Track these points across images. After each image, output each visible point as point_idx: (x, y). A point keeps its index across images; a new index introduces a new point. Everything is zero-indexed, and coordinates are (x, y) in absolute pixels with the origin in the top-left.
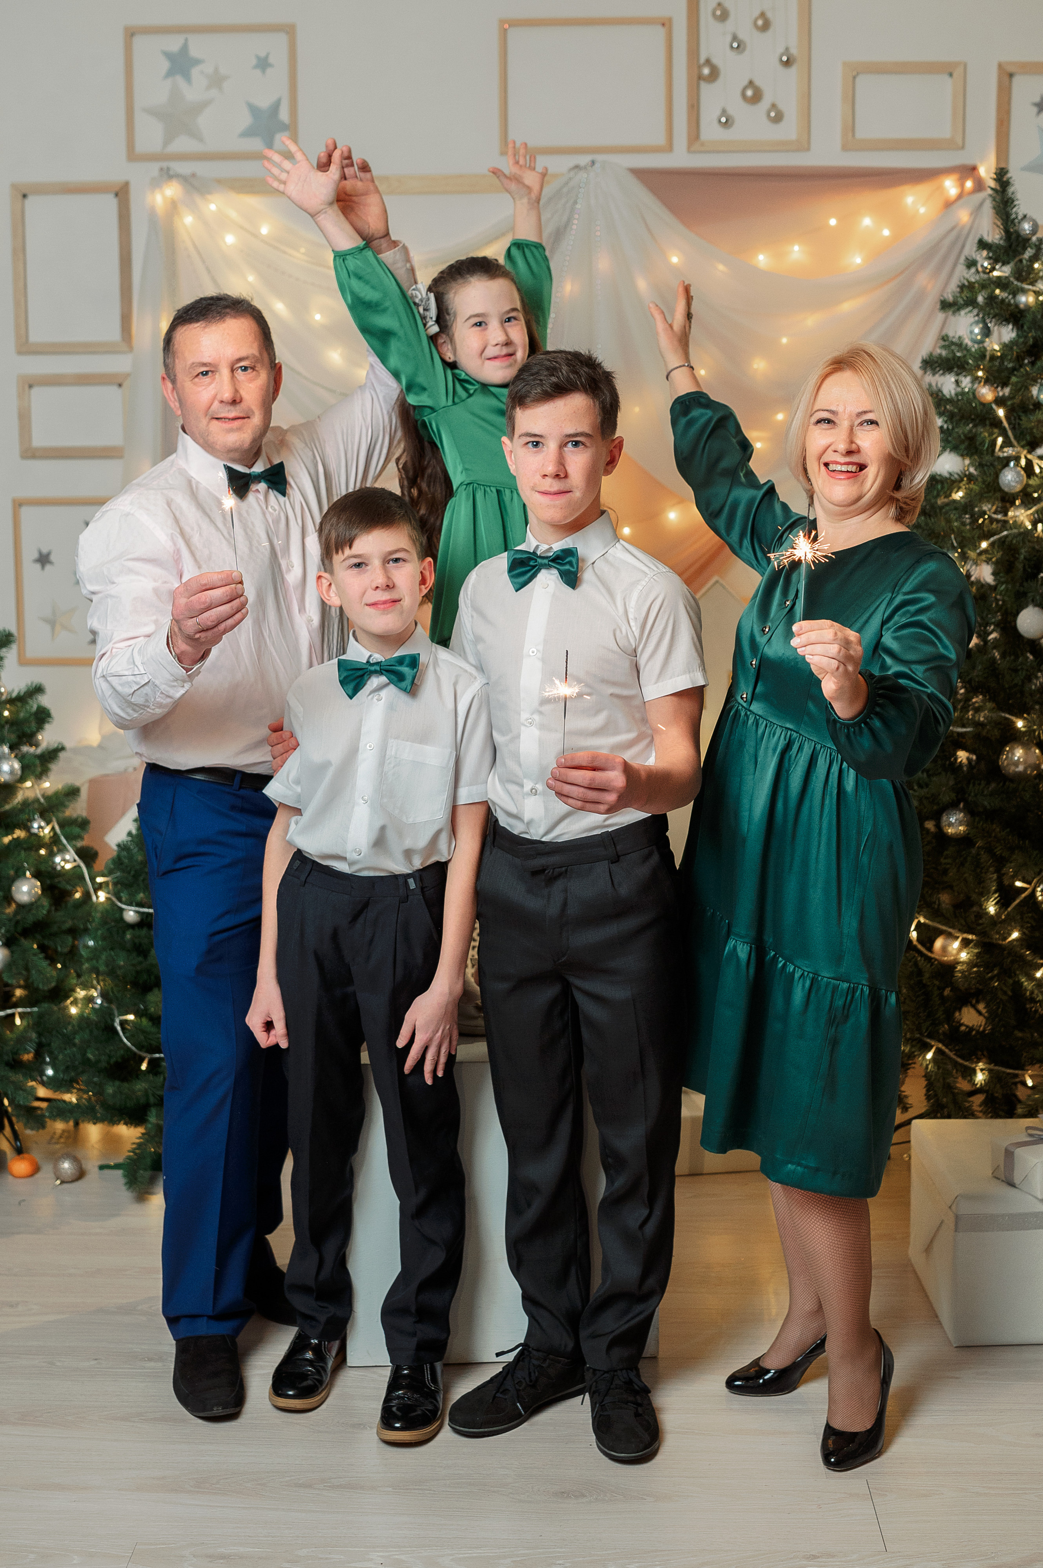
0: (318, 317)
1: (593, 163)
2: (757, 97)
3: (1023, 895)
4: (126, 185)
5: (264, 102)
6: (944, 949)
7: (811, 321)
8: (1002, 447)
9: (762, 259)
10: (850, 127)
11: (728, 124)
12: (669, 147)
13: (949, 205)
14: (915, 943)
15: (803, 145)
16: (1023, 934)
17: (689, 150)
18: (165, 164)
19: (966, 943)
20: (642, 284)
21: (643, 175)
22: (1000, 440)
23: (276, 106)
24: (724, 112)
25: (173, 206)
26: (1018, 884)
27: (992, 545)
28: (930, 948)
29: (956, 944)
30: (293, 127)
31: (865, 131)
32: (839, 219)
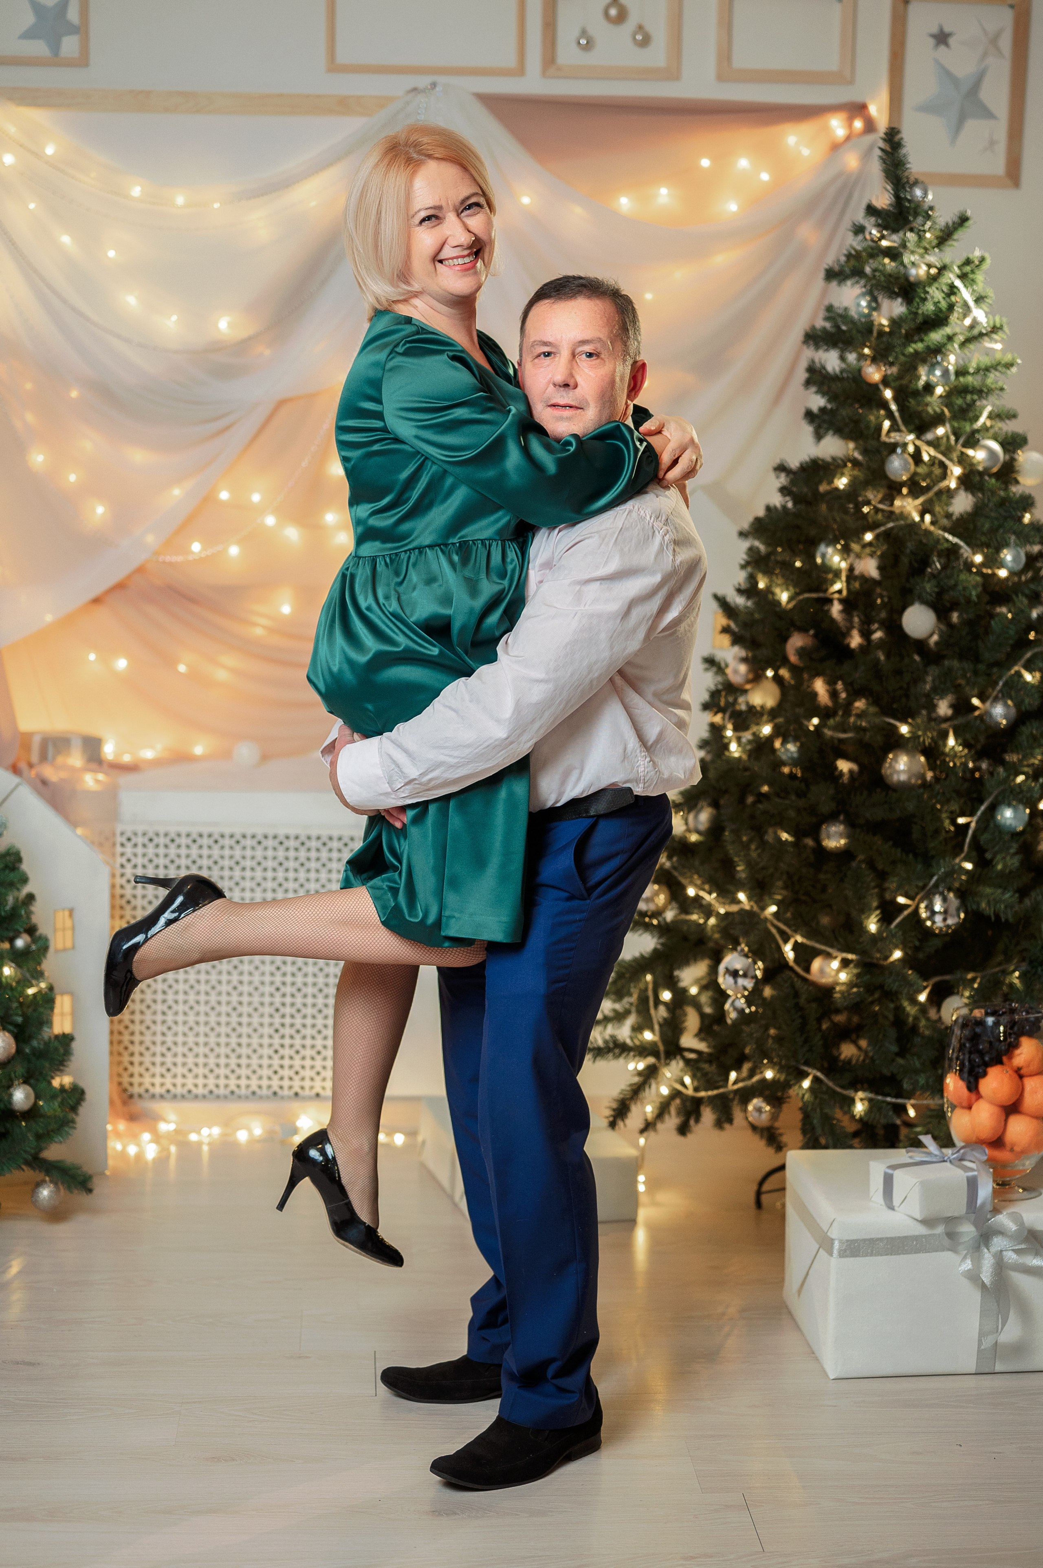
0: (111, 254)
1: (434, 85)
2: (622, 16)
3: (906, 913)
6: (822, 971)
7: (680, 275)
8: (889, 431)
9: (624, 202)
10: (725, 55)
11: (588, 46)
12: (520, 70)
13: (836, 147)
14: (791, 963)
15: (672, 73)
16: (906, 954)
17: (544, 74)
19: (845, 963)
21: (492, 102)
22: (887, 424)
23: (64, 6)
24: (584, 33)
26: (901, 900)
27: (877, 537)
28: (807, 969)
29: (835, 964)
30: (82, 30)
31: (741, 60)
32: (713, 159)
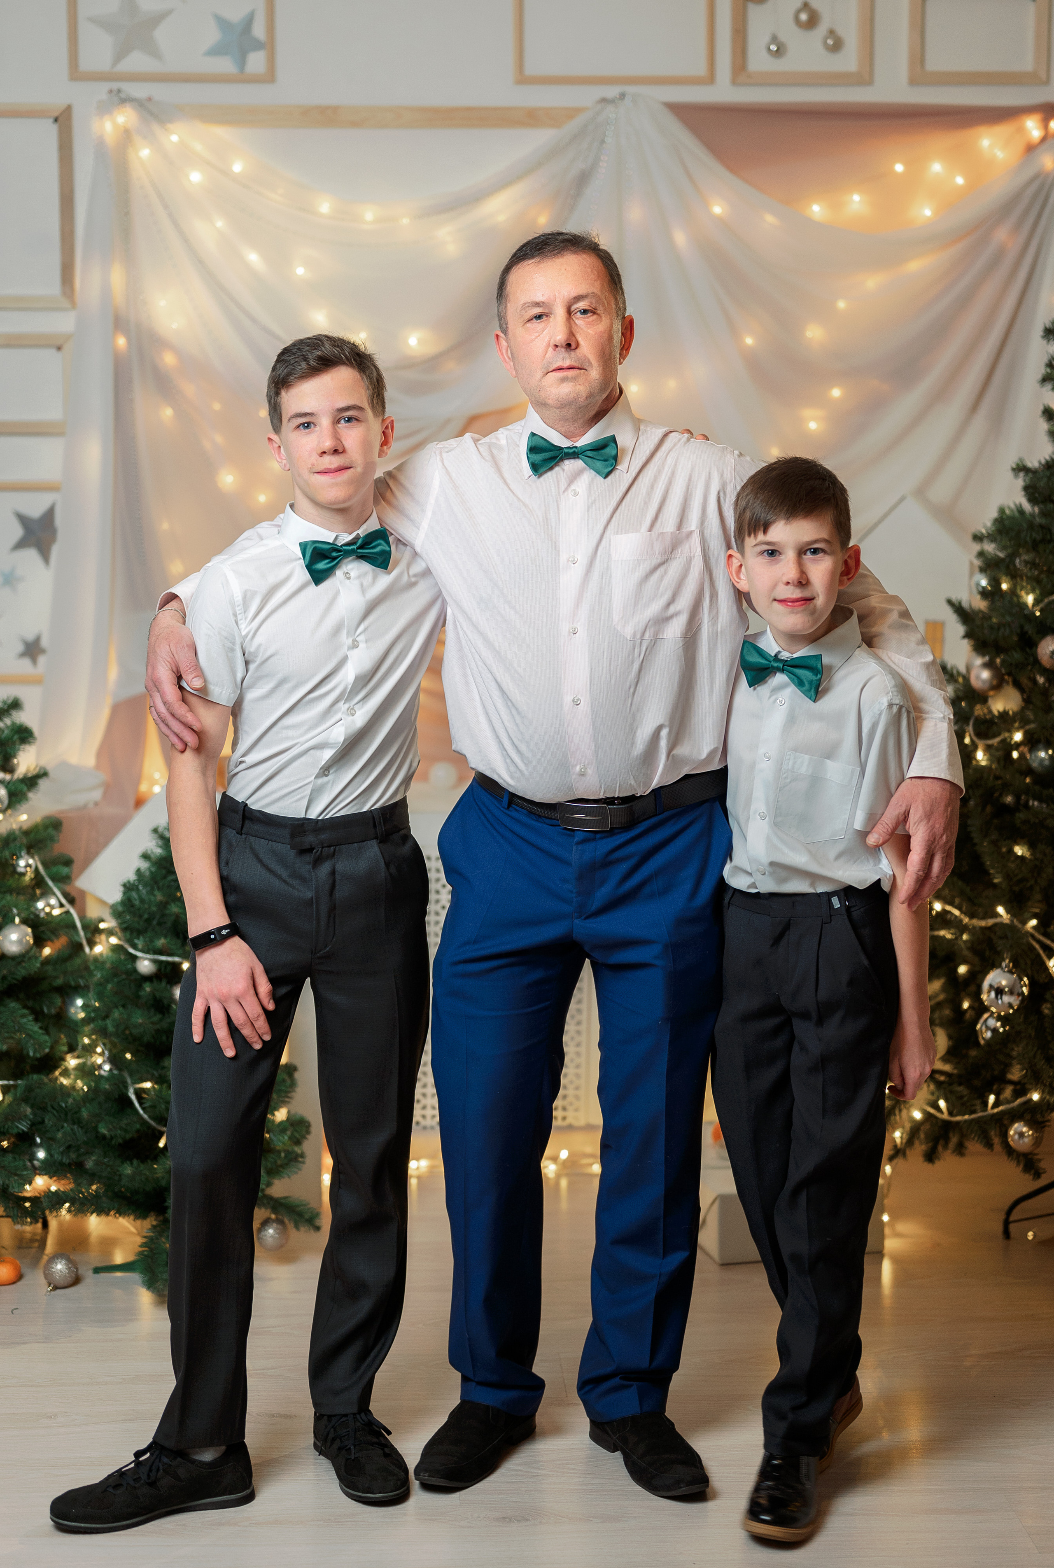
0: (300, 271)
1: (623, 96)
2: (813, 21)
4: (69, 108)
5: (235, 16)
7: (872, 282)
9: (816, 209)
10: (918, 57)
11: (779, 53)
12: (710, 79)
13: (1031, 149)
15: (864, 78)
17: (734, 82)
18: (115, 85)
20: (680, 238)
21: (682, 111)
23: (249, 21)
24: (774, 39)
25: (126, 136)
30: (269, 46)
31: (935, 63)
32: (906, 164)
